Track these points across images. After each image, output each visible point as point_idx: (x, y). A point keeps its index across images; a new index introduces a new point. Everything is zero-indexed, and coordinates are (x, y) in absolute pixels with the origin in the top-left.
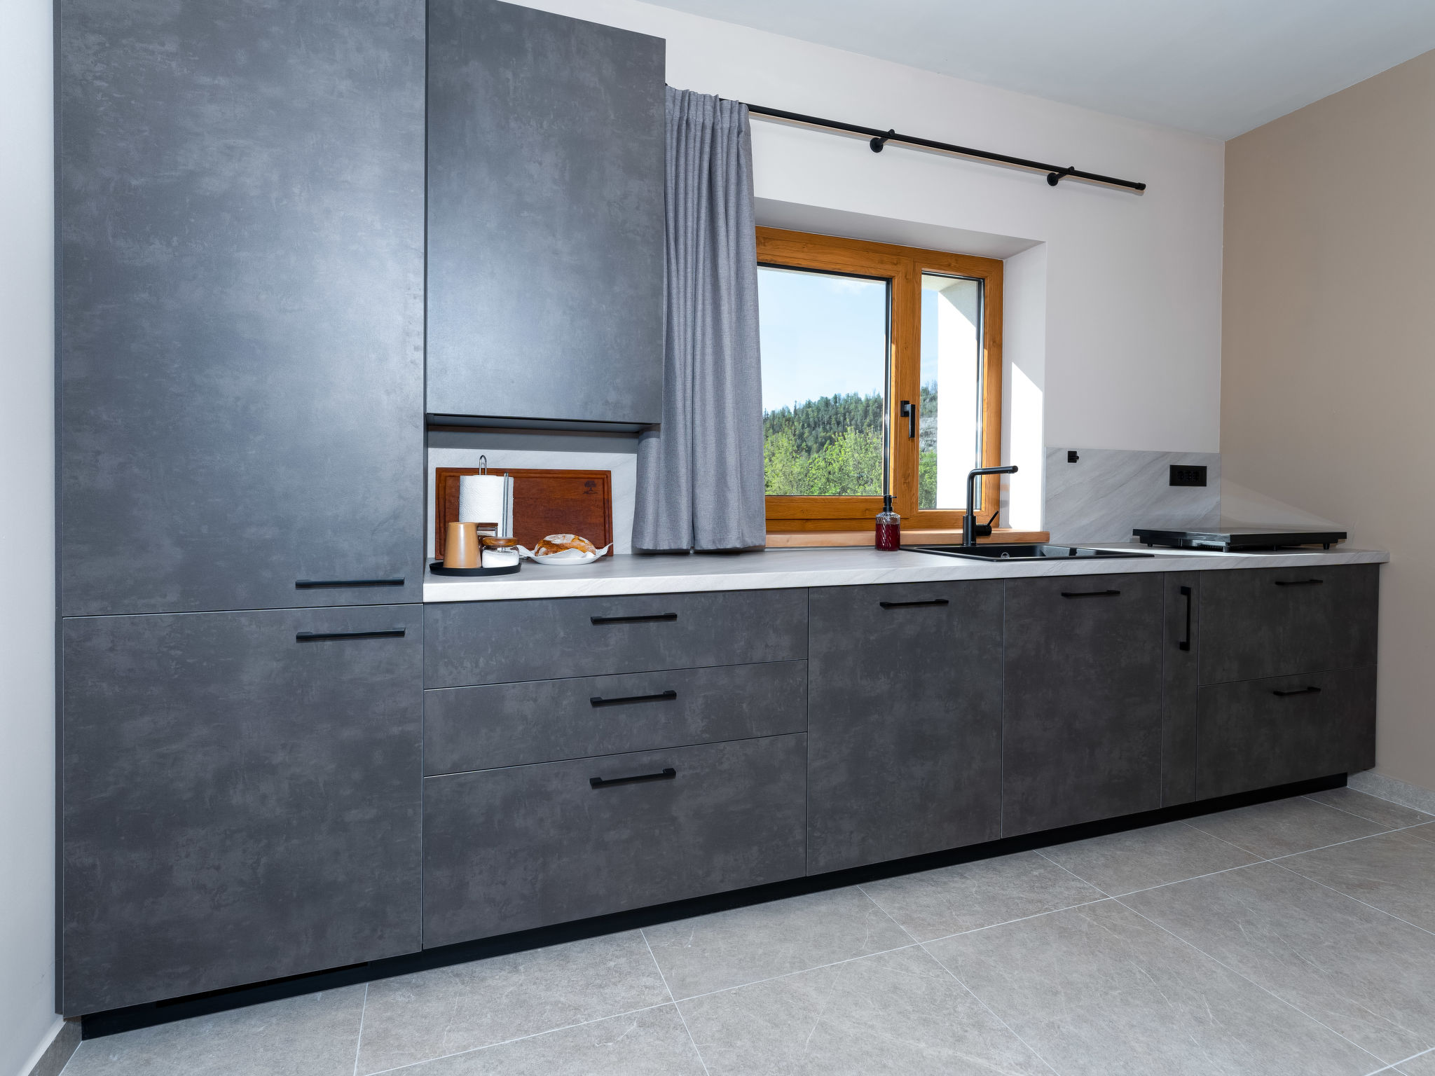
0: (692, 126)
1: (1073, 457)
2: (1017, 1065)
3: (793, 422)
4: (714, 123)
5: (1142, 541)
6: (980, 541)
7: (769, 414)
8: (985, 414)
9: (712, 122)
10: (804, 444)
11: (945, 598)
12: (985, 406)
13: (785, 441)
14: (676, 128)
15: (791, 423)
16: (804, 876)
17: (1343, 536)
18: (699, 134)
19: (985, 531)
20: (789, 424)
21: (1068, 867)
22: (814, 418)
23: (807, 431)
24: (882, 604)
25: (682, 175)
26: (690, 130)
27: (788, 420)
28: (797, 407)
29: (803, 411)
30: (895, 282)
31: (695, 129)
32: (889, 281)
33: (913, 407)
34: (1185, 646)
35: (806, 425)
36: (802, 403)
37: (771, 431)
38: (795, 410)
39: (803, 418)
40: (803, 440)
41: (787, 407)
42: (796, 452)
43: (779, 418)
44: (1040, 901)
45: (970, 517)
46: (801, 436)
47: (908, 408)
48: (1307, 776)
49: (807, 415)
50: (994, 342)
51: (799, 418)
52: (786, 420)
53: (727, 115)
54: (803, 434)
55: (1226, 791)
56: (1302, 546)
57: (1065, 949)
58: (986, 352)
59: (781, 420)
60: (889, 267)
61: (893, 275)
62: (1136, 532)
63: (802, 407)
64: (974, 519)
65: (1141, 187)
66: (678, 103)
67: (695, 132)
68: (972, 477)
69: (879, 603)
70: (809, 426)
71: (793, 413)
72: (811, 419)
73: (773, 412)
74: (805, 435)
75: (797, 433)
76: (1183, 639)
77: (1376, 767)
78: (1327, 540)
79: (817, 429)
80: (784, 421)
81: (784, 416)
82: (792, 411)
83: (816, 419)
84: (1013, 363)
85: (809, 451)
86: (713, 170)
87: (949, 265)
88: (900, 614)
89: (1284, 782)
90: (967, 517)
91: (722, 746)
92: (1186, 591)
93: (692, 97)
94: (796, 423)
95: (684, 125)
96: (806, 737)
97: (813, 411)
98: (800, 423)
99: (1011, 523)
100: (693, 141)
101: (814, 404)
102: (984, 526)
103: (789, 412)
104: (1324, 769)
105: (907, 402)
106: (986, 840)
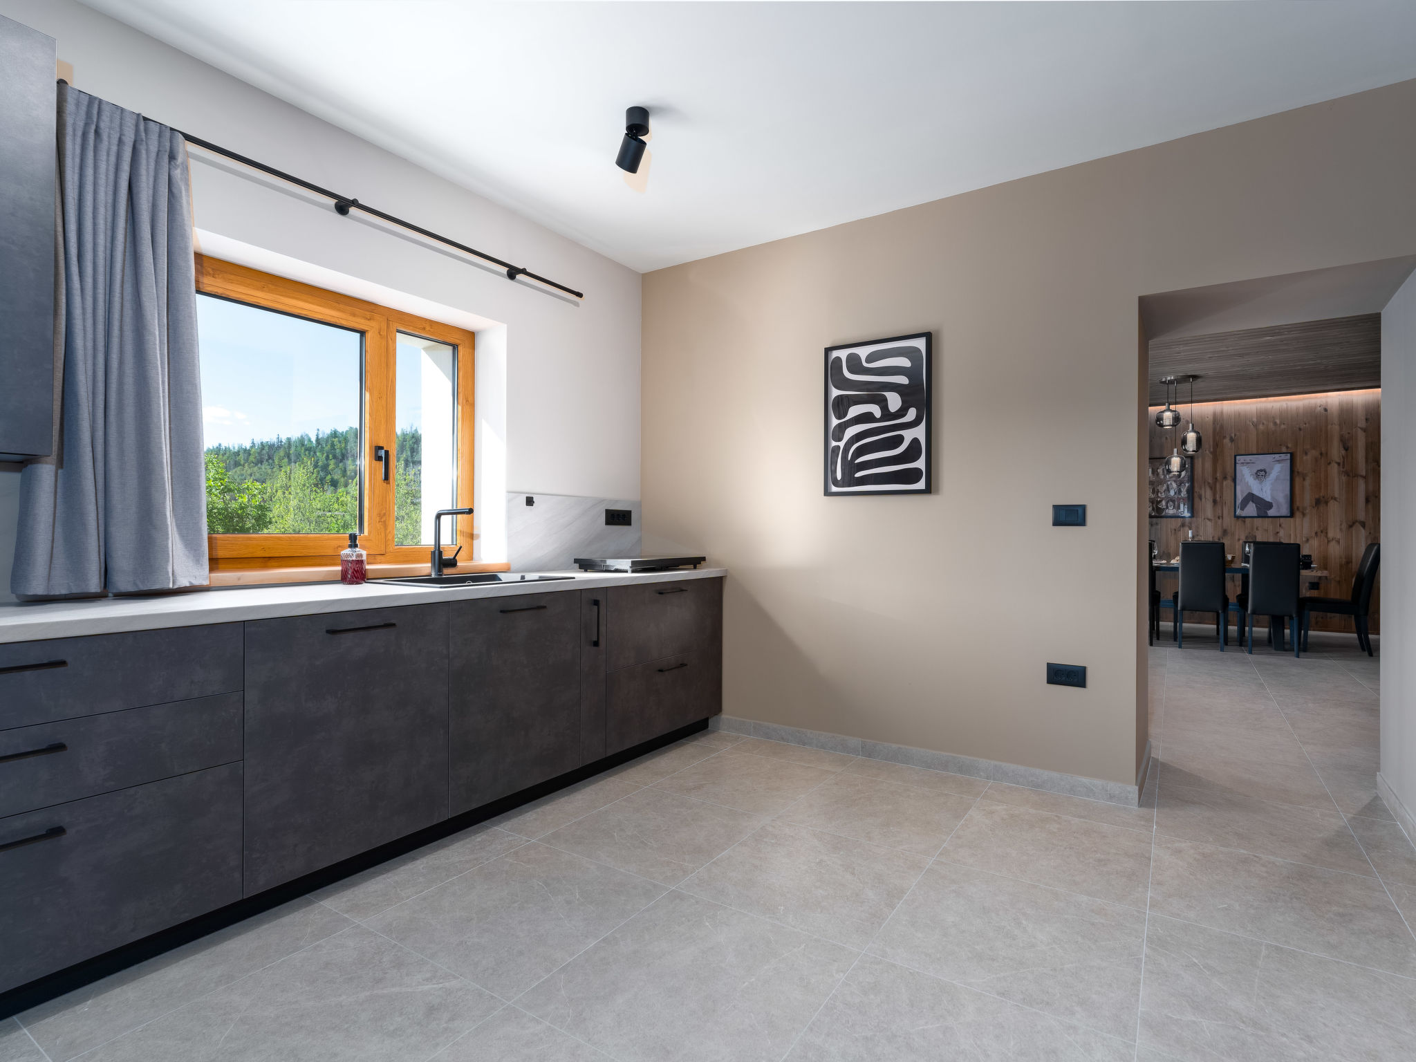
0: (105, 137)
1: (530, 502)
2: (424, 980)
3: (315, 453)
4: (135, 142)
5: (581, 567)
6: (448, 572)
7: (284, 441)
8: (460, 463)
9: (133, 140)
10: (329, 477)
11: (393, 621)
12: (460, 455)
13: (300, 474)
14: (79, 133)
15: (312, 453)
16: (241, 899)
17: (703, 559)
18: (114, 148)
19: (452, 563)
20: (309, 454)
21: (506, 828)
22: (341, 449)
23: (332, 462)
24: (328, 632)
25: (89, 187)
26: (101, 141)
27: (309, 449)
28: (320, 436)
29: (327, 441)
30: (368, 336)
31: (109, 142)
32: (362, 333)
33: (387, 453)
34: (596, 644)
35: (331, 456)
36: (326, 431)
37: (286, 460)
38: (318, 440)
39: (327, 448)
40: (328, 473)
41: (307, 435)
42: (316, 485)
43: (296, 447)
44: (475, 859)
45: (437, 552)
46: (325, 468)
47: (382, 453)
48: (680, 725)
49: (333, 445)
50: (467, 401)
51: (322, 448)
52: (306, 450)
53: (154, 138)
54: (328, 465)
55: (628, 744)
56: (680, 567)
57: (486, 887)
58: (460, 408)
59: (299, 448)
60: (363, 321)
61: (366, 329)
62: (576, 561)
63: (326, 436)
64: (440, 553)
65: (579, 295)
66: (84, 109)
67: (109, 143)
68: (438, 517)
69: (325, 630)
70: (335, 457)
71: (314, 442)
72: (338, 451)
73: (289, 439)
74: (331, 467)
75: (320, 464)
76: (595, 639)
77: (723, 712)
78: (696, 562)
79: (345, 461)
80: (303, 451)
81: (303, 445)
82: (314, 439)
83: (344, 451)
84: (483, 420)
85: (334, 484)
86: (135, 191)
87: (424, 329)
88: (348, 640)
89: (666, 732)
90: (434, 552)
91: (132, 791)
92: (596, 603)
93: (104, 107)
94: (318, 454)
95: (91, 136)
96: (242, 765)
97: (340, 442)
98: (323, 454)
99: (482, 556)
100: (105, 153)
101: (342, 434)
102: (450, 559)
103: (310, 440)
104: (691, 719)
105: (382, 448)
106: (435, 822)
